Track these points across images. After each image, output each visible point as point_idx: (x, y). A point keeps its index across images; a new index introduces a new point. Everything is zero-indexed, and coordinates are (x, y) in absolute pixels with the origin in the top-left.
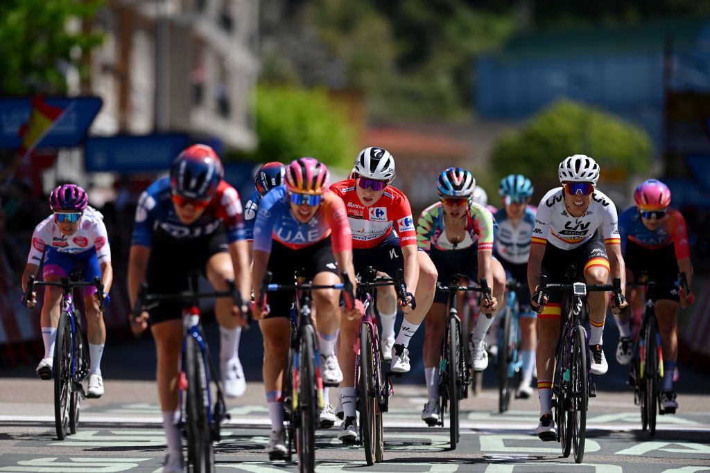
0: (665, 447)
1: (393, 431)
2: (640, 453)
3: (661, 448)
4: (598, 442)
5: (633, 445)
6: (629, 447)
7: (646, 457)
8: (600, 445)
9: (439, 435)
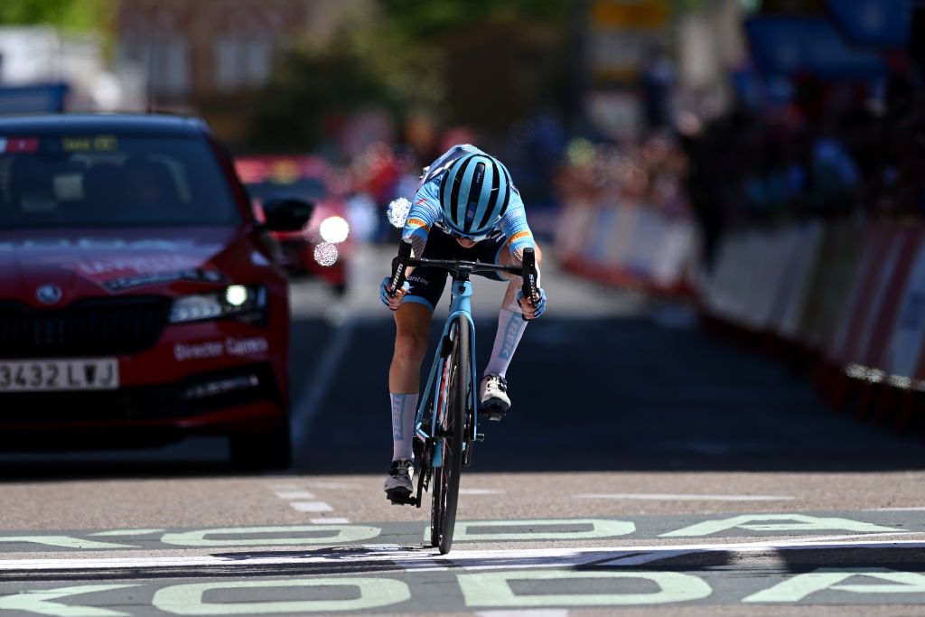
0: (843, 582)
1: (333, 572)
2: (795, 598)
3: (835, 584)
4: (704, 578)
5: (778, 582)
6: (769, 586)
7: (810, 605)
8: (711, 585)
9: (372, 576)
